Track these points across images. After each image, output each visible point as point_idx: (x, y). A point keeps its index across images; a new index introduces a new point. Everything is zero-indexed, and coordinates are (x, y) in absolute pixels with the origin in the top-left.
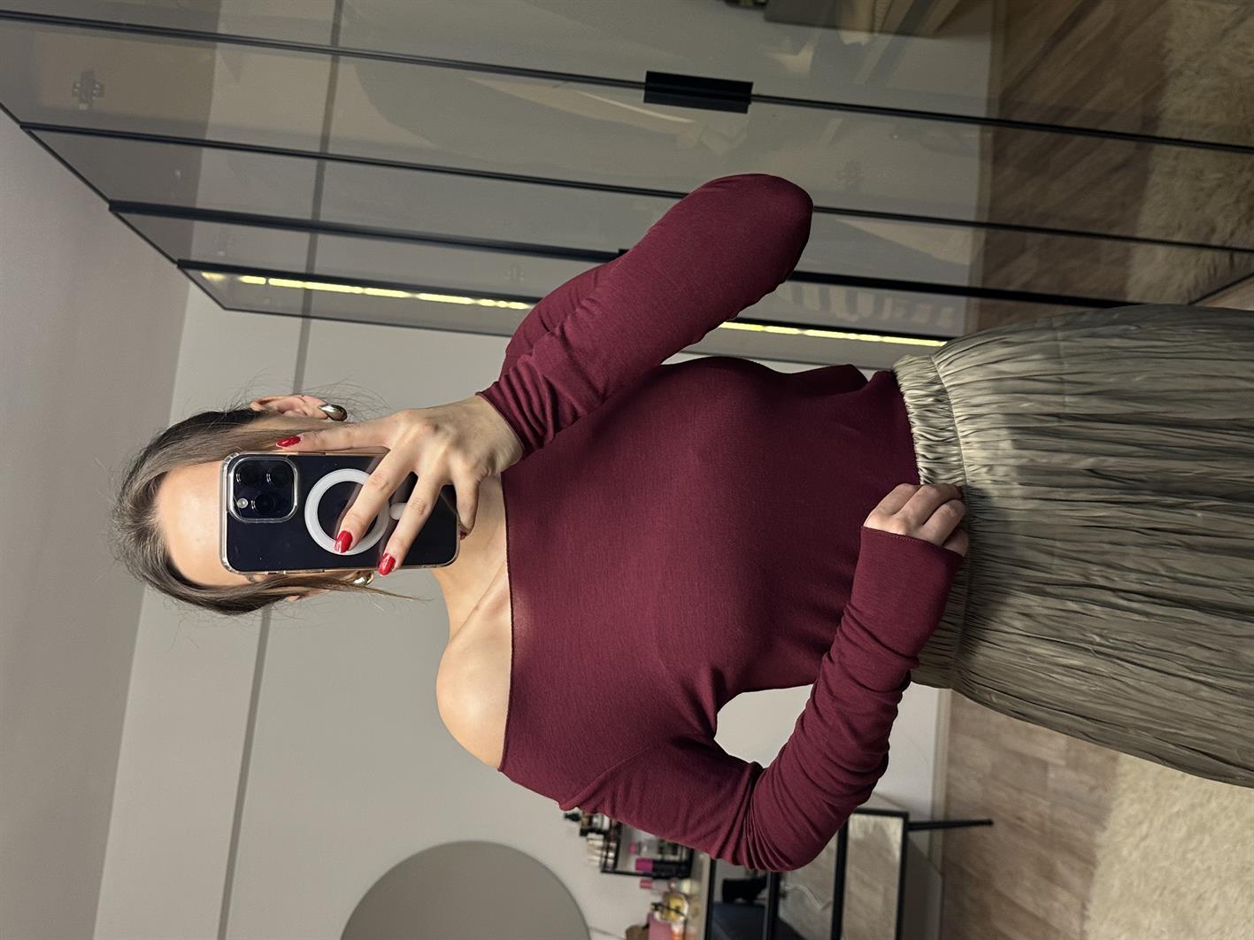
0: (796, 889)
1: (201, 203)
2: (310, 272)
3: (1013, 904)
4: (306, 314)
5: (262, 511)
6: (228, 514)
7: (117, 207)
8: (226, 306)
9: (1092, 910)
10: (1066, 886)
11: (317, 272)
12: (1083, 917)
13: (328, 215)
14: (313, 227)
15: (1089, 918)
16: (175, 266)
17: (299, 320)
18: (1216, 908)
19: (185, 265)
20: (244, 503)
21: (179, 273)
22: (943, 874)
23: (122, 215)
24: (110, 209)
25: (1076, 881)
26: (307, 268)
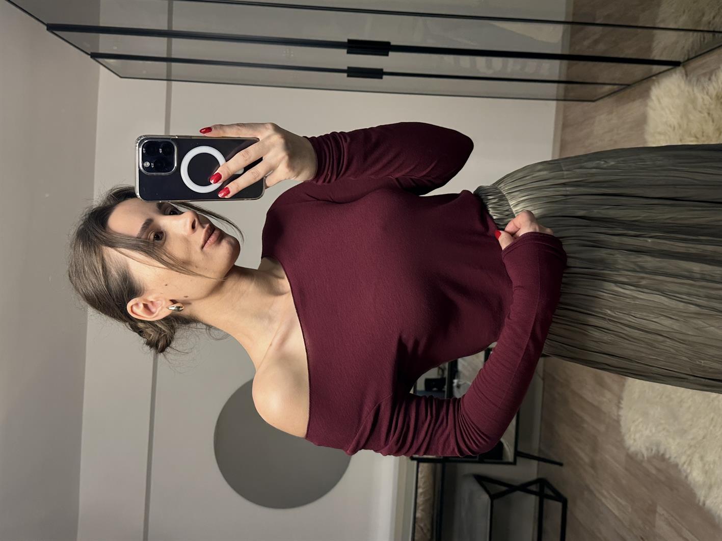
0: (465, 383)
1: (103, 23)
2: (169, 57)
3: (581, 397)
4: (169, 78)
5: (157, 169)
6: (139, 170)
7: (52, 28)
8: (122, 76)
9: (624, 404)
10: (610, 390)
11: (174, 56)
12: (619, 408)
13: (176, 27)
14: (169, 34)
15: (622, 408)
16: (89, 57)
17: (165, 82)
18: (690, 407)
19: (95, 56)
20: (147, 164)
21: (92, 60)
22: (543, 379)
23: (55, 32)
24: (47, 29)
25: (615, 387)
26: (167, 54)
